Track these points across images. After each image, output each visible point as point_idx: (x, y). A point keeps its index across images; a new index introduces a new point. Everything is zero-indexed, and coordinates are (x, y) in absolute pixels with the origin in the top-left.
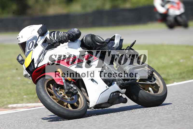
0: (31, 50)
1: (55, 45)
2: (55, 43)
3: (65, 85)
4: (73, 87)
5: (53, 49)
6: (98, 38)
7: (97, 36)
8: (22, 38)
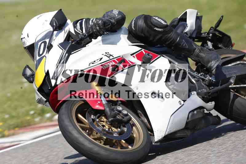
0: (43, 57)
1: (83, 42)
2: (82, 40)
3: (107, 109)
4: (122, 110)
5: (80, 50)
6: (157, 19)
7: (154, 17)
8: (28, 37)
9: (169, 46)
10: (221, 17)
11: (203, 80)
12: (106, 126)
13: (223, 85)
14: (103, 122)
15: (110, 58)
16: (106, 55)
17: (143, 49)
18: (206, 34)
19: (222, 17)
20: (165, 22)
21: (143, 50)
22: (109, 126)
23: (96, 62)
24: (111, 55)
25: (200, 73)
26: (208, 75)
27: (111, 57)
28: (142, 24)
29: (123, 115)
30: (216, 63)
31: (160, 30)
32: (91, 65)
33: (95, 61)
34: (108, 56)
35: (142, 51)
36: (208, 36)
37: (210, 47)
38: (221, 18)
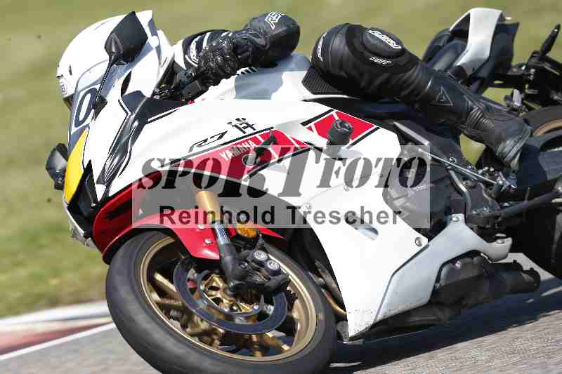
0: (85, 127)
3: (228, 259)
4: (267, 261)
5: (170, 113)
6: (378, 36)
7: (370, 31)
8: (71, 74)
9: (408, 101)
10: (556, 28)
11: (488, 185)
12: (225, 301)
13: (537, 199)
14: (216, 289)
15: (244, 133)
16: (236, 126)
17: (336, 111)
18: (523, 68)
19: (558, 27)
20: (398, 42)
21: (334, 113)
22: (230, 301)
23: (209, 141)
24: (249, 126)
25: (481, 168)
26: (500, 173)
27: (249, 131)
28: (342, 47)
29: (267, 271)
30: (515, 145)
31: (384, 62)
32: (196, 150)
33: (205, 141)
34: (241, 126)
35: (332, 115)
36: (526, 73)
37: (516, 103)
38: (553, 31)
